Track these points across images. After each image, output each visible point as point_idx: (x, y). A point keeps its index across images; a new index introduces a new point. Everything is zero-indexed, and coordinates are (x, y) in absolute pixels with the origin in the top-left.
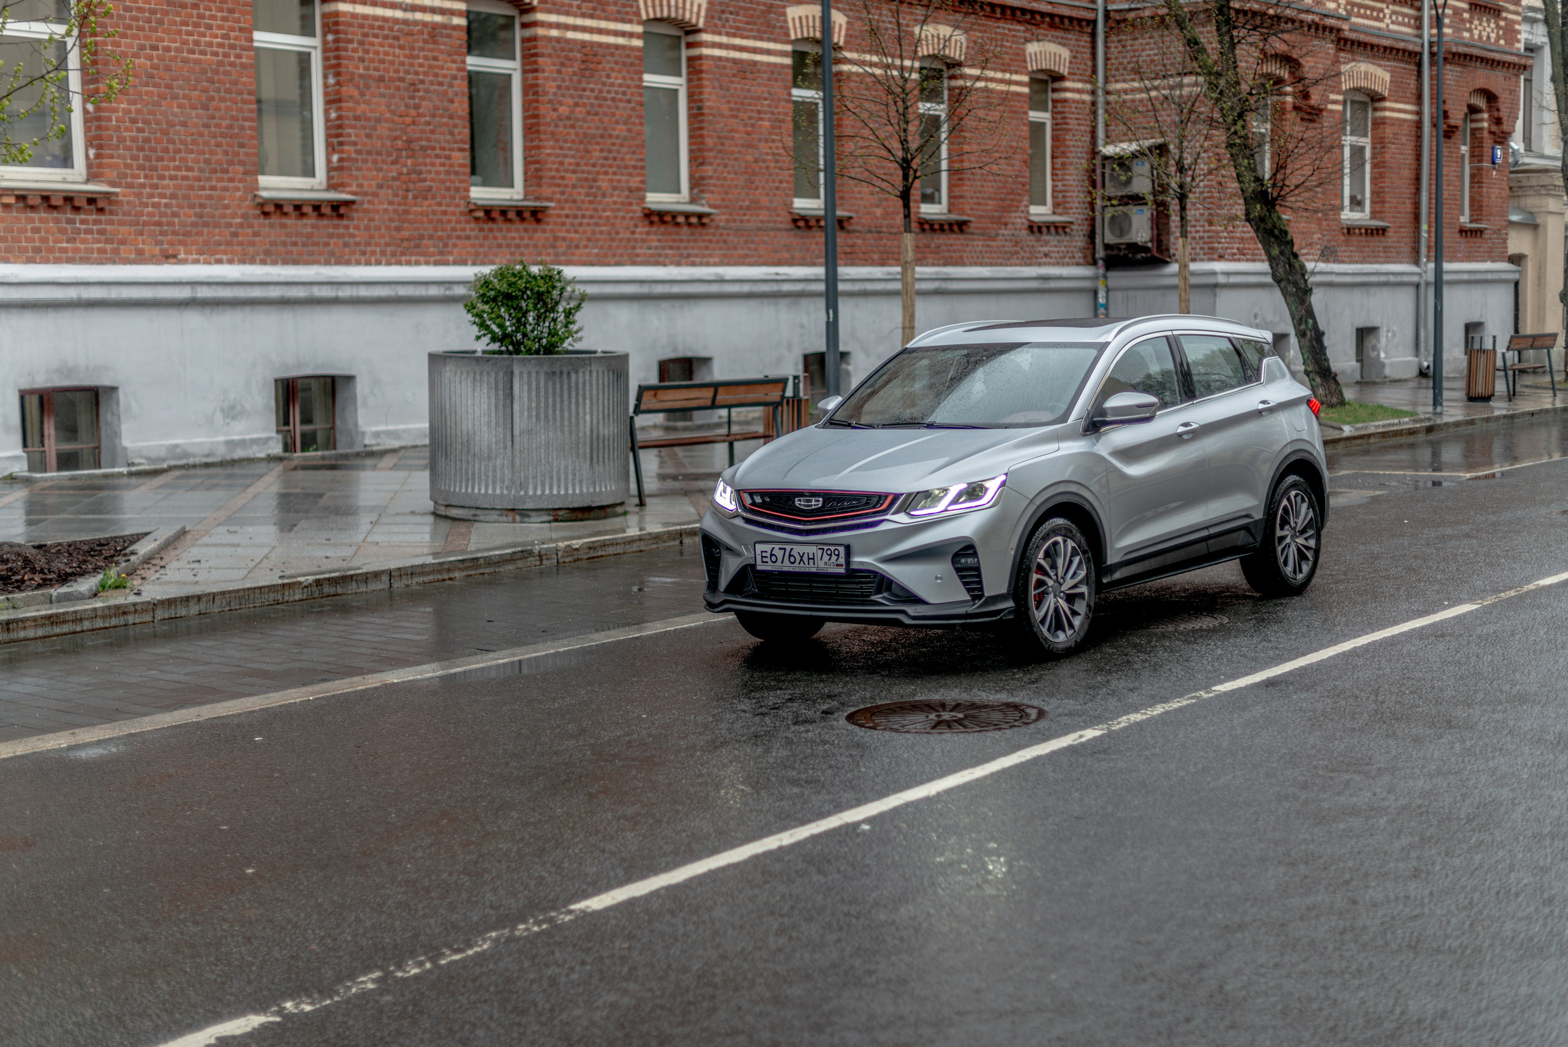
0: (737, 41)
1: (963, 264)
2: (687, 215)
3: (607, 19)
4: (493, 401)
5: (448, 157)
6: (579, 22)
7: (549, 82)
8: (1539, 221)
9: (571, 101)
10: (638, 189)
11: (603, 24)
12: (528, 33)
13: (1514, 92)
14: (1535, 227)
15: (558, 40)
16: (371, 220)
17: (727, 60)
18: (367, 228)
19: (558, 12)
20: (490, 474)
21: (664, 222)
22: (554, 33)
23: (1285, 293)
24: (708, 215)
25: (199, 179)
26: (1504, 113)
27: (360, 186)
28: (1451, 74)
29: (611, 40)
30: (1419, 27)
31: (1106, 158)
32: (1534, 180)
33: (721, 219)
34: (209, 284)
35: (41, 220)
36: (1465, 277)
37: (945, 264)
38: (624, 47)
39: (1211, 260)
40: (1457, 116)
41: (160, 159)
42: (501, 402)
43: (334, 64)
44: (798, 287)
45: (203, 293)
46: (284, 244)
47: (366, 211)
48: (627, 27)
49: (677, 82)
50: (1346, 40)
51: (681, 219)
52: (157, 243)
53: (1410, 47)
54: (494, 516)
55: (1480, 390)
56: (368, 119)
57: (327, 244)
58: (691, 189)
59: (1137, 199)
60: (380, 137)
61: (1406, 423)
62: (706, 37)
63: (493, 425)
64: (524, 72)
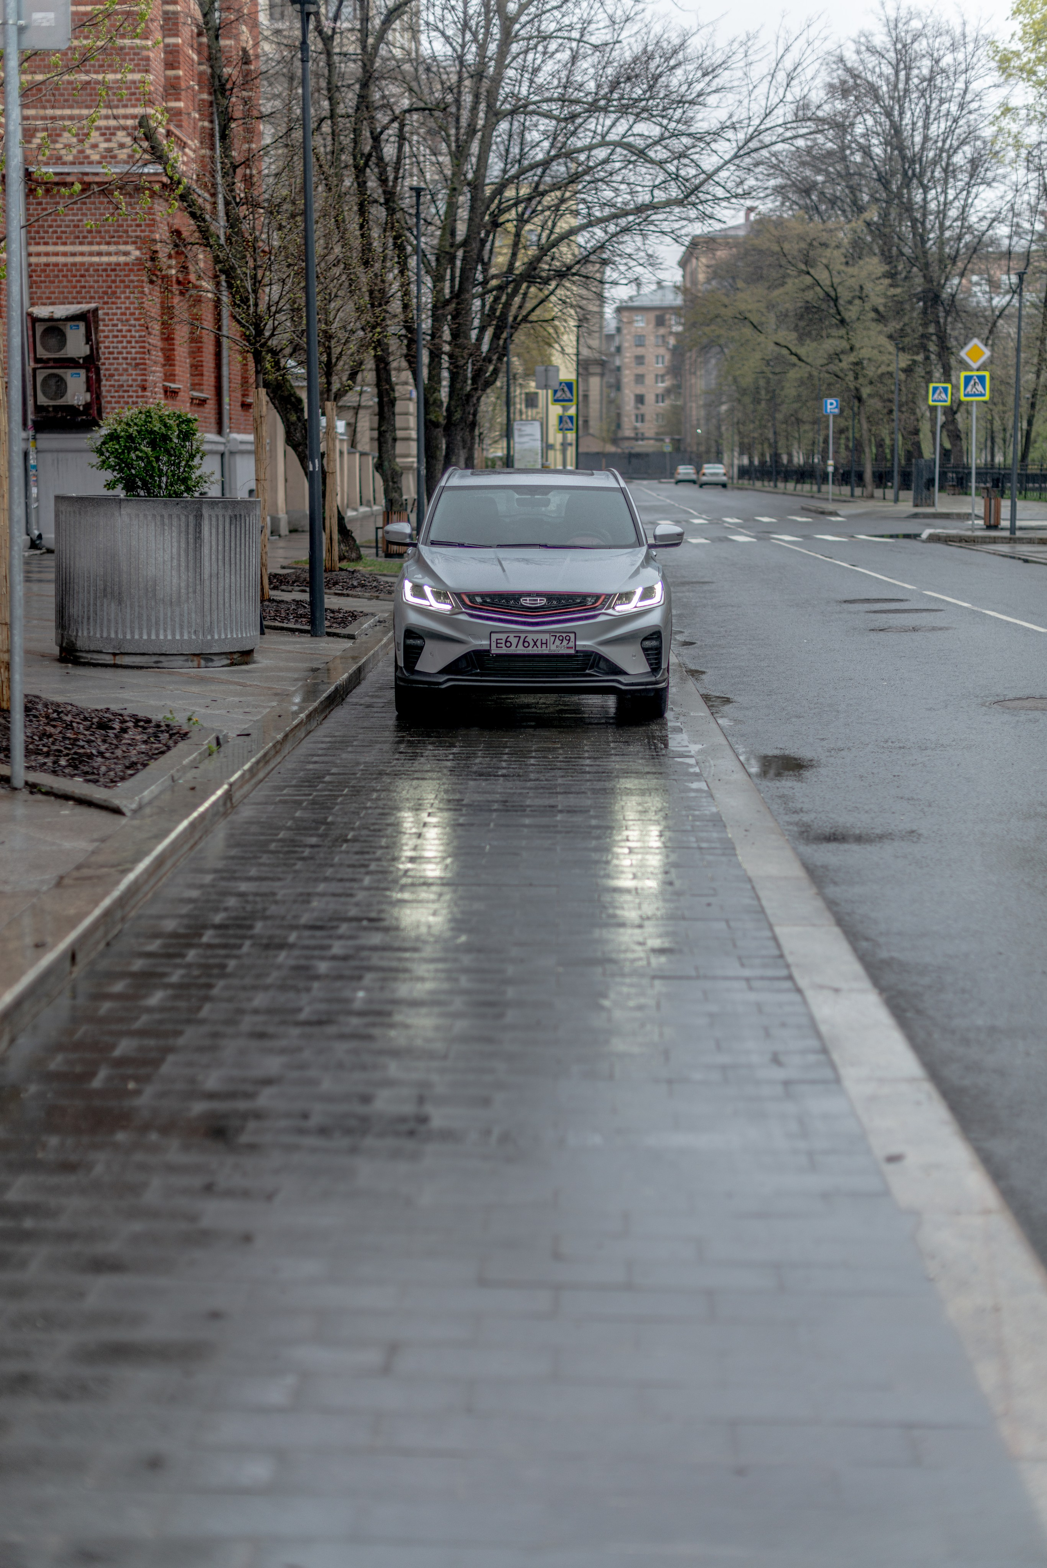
4: (183, 545)
20: (177, 619)
31: (37, 319)
42: (191, 546)
54: (179, 661)
59: (71, 363)
63: (183, 569)
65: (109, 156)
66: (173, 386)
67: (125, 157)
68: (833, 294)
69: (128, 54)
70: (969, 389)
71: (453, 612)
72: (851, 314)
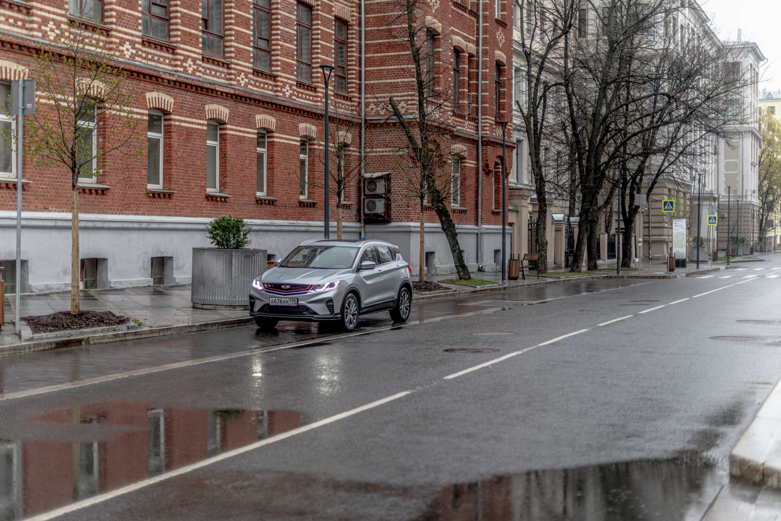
0: (239, 128)
1: (314, 220)
2: (221, 197)
3: (195, 118)
4: (224, 266)
5: (141, 172)
6: (186, 119)
7: (175, 142)
8: (519, 209)
9: (182, 151)
10: (204, 186)
11: (194, 120)
12: (167, 123)
13: (511, 157)
14: (518, 212)
15: (178, 126)
16: (114, 196)
17: (235, 135)
18: (112, 199)
19: (179, 115)
20: (222, 292)
21: (212, 200)
22: (177, 123)
23: (447, 235)
24: (228, 197)
25: (57, 178)
26: (507, 166)
27: (111, 182)
28: (489, 149)
29: (196, 126)
30: (477, 130)
31: (365, 179)
32: (517, 193)
33: (232, 199)
34: (61, 220)
35: (4, 193)
36: (494, 231)
37: (308, 220)
38: (200, 130)
39: (408, 221)
40: (491, 167)
41: (45, 170)
42: (228, 266)
43: (102, 133)
44: (259, 228)
45: (59, 224)
46: (84, 205)
47: (112, 192)
48: (202, 122)
49: (215, 144)
50: (455, 136)
51: (219, 199)
52: (43, 203)
53: (475, 138)
54: (223, 308)
55: (513, 275)
56: (114, 156)
57: (99, 206)
58: (220, 187)
59: (379, 196)
60: (118, 163)
61: (496, 286)
62: (228, 126)
63: (224, 274)
64: (165, 138)
65: (378, 113)
71: (263, 290)
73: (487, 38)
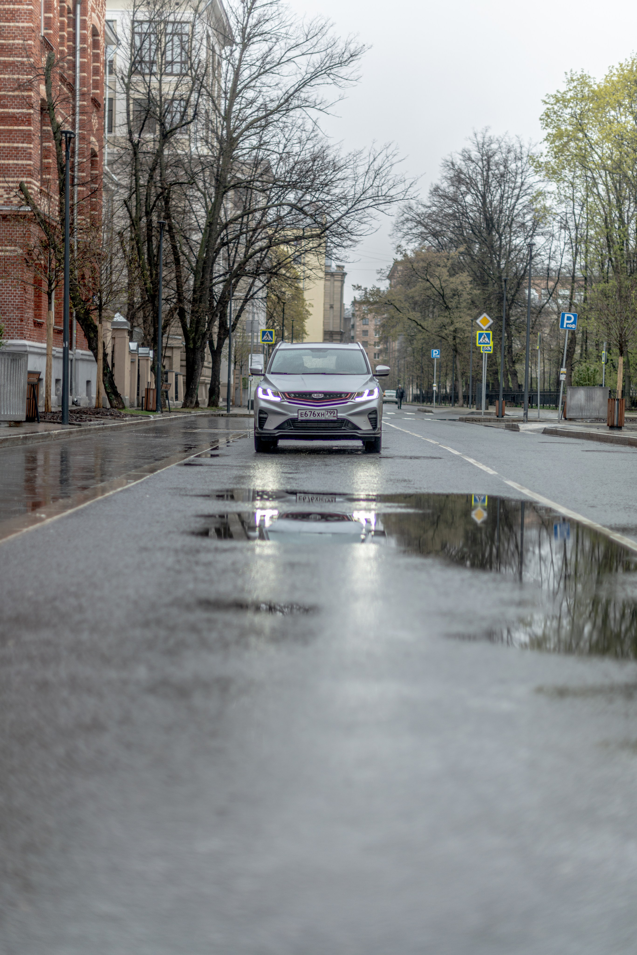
55: (151, 407)
66: (39, 320)
67: (16, 202)
68: (442, 293)
69: (21, 151)
70: (481, 340)
72: (452, 304)
73: (84, 120)
